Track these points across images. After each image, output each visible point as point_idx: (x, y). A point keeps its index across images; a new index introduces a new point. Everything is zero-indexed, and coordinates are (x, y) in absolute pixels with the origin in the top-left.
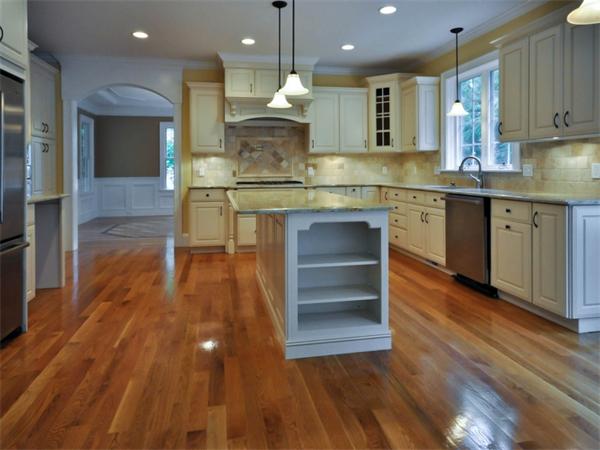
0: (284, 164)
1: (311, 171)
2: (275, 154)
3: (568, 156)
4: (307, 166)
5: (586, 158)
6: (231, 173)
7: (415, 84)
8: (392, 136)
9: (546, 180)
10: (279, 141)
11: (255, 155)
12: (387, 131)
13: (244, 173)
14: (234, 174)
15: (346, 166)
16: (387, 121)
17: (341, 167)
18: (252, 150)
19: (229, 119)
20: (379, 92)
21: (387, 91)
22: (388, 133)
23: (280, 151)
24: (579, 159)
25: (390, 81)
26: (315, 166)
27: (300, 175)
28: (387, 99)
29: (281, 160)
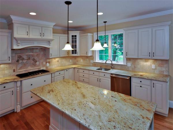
0: (38, 63)
1: (48, 64)
2: (34, 60)
3: (144, 62)
4: (46, 63)
5: (150, 63)
6: (12, 71)
7: (87, 35)
8: (77, 51)
9: (136, 68)
10: (35, 54)
11: (25, 61)
12: (75, 49)
13: (19, 70)
14: (14, 71)
15: (59, 61)
16: (76, 46)
17: (58, 61)
18: (23, 59)
19: (15, 47)
20: (73, 36)
21: (76, 36)
22: (76, 50)
23: (36, 58)
24: (147, 63)
25: (77, 33)
26: (49, 62)
27: (44, 67)
28: (76, 39)
29: (36, 62)
